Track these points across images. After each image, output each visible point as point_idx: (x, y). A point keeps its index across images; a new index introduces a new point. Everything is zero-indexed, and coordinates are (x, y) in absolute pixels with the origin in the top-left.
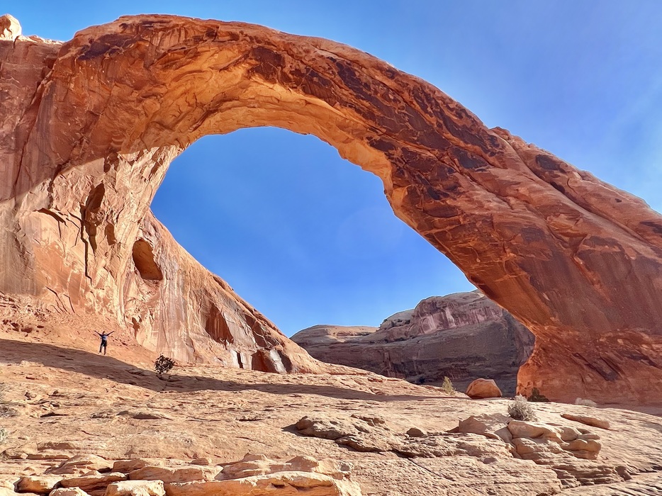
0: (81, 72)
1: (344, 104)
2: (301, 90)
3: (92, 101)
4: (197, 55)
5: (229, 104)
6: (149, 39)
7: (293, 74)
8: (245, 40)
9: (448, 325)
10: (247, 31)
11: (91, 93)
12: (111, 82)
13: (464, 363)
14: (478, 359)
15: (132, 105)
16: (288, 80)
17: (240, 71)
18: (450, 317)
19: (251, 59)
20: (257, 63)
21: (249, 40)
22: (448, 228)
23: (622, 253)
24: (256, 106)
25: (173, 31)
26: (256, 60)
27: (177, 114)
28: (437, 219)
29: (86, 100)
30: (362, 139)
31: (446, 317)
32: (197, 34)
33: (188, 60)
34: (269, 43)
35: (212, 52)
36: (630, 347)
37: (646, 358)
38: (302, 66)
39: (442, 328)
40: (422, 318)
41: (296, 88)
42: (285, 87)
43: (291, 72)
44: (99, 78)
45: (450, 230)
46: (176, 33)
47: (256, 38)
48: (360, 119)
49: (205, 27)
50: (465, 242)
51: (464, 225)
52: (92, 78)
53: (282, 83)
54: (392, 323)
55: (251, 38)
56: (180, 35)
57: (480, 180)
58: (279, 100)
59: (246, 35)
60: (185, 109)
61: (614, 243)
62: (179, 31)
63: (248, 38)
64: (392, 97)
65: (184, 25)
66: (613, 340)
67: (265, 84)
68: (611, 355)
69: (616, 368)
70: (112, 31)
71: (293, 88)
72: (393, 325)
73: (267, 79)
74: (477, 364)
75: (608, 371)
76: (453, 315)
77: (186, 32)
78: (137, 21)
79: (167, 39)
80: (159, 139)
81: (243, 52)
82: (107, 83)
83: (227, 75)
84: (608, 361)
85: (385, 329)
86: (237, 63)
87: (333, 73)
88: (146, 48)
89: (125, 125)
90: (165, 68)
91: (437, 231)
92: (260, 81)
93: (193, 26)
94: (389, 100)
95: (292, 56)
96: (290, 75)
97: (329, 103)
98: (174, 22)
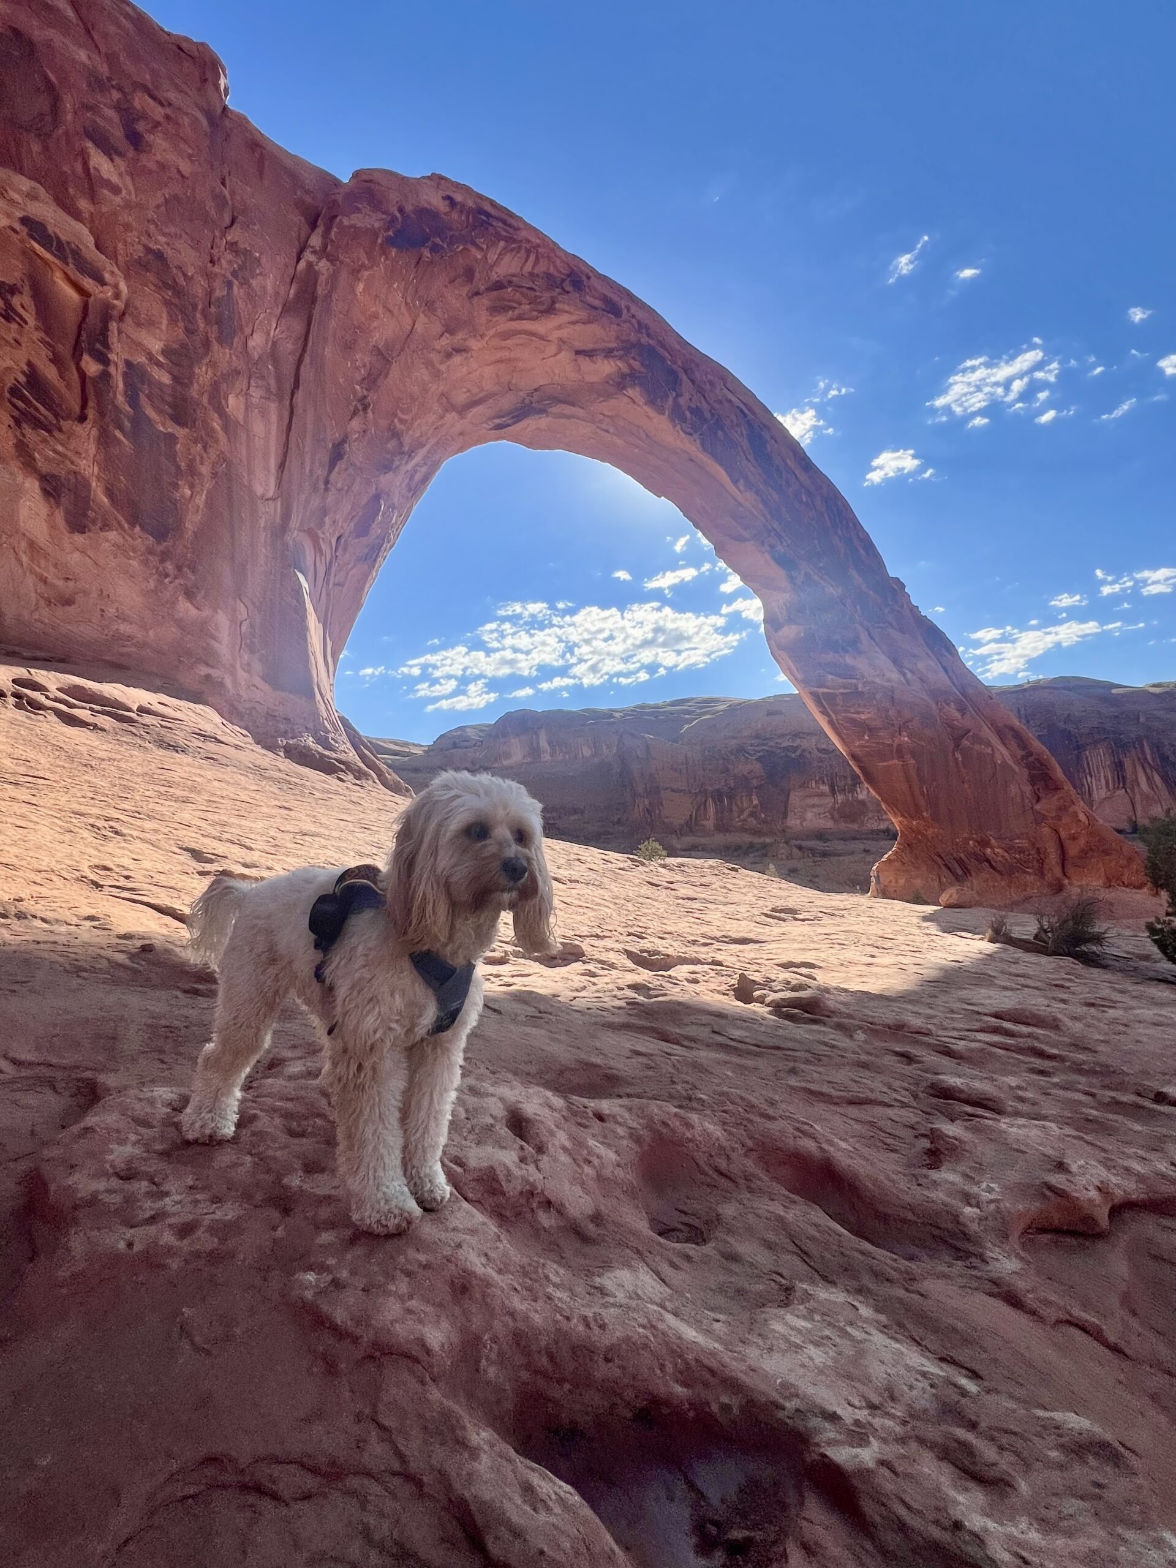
0: (380, 269)
1: (750, 486)
2: (698, 442)
3: (384, 331)
4: (550, 310)
5: (568, 410)
6: (485, 247)
7: (691, 413)
8: (630, 322)
9: (539, 756)
10: (634, 310)
11: (388, 314)
12: (421, 304)
13: (554, 814)
14: (575, 811)
15: (434, 357)
16: (683, 419)
17: (607, 368)
18: (544, 744)
19: (634, 359)
20: (643, 370)
21: (636, 326)
22: (842, 691)
23: (993, 755)
24: (611, 430)
25: (520, 248)
26: (642, 364)
27: (475, 390)
28: (830, 677)
29: (375, 324)
30: (763, 545)
31: (538, 744)
32: (552, 270)
33: (535, 313)
34: (663, 346)
35: (574, 318)
36: (977, 849)
37: (988, 861)
38: (705, 406)
39: (529, 760)
40: (502, 740)
41: (691, 435)
42: (674, 426)
43: (689, 408)
44: (406, 289)
45: (843, 694)
46: (523, 253)
47: (647, 328)
48: (764, 515)
49: (569, 266)
50: (858, 713)
51: (862, 693)
52: (395, 286)
53: (672, 418)
54: (454, 743)
55: (639, 323)
56: (527, 260)
57: (877, 639)
58: (647, 436)
59: (633, 316)
60: (489, 386)
61: (989, 744)
62: (528, 252)
63: (634, 321)
64: (804, 500)
65: (538, 246)
66: (966, 841)
67: (646, 408)
68: (962, 855)
69: (967, 871)
70: (429, 203)
71: (686, 433)
72: (455, 746)
73: (651, 402)
74: (572, 818)
75: (960, 872)
76: (550, 743)
77: (537, 259)
78: (470, 203)
79: (507, 258)
80: (442, 426)
81: (623, 341)
82: (415, 305)
83: (585, 363)
84: (960, 862)
85: (442, 750)
86: (609, 353)
87: (742, 434)
88: (476, 260)
89: (416, 390)
90: (495, 310)
91: (826, 690)
92: (641, 400)
93: (552, 255)
94: (801, 501)
95: (693, 382)
96: (688, 414)
97: (730, 475)
98: (523, 234)
